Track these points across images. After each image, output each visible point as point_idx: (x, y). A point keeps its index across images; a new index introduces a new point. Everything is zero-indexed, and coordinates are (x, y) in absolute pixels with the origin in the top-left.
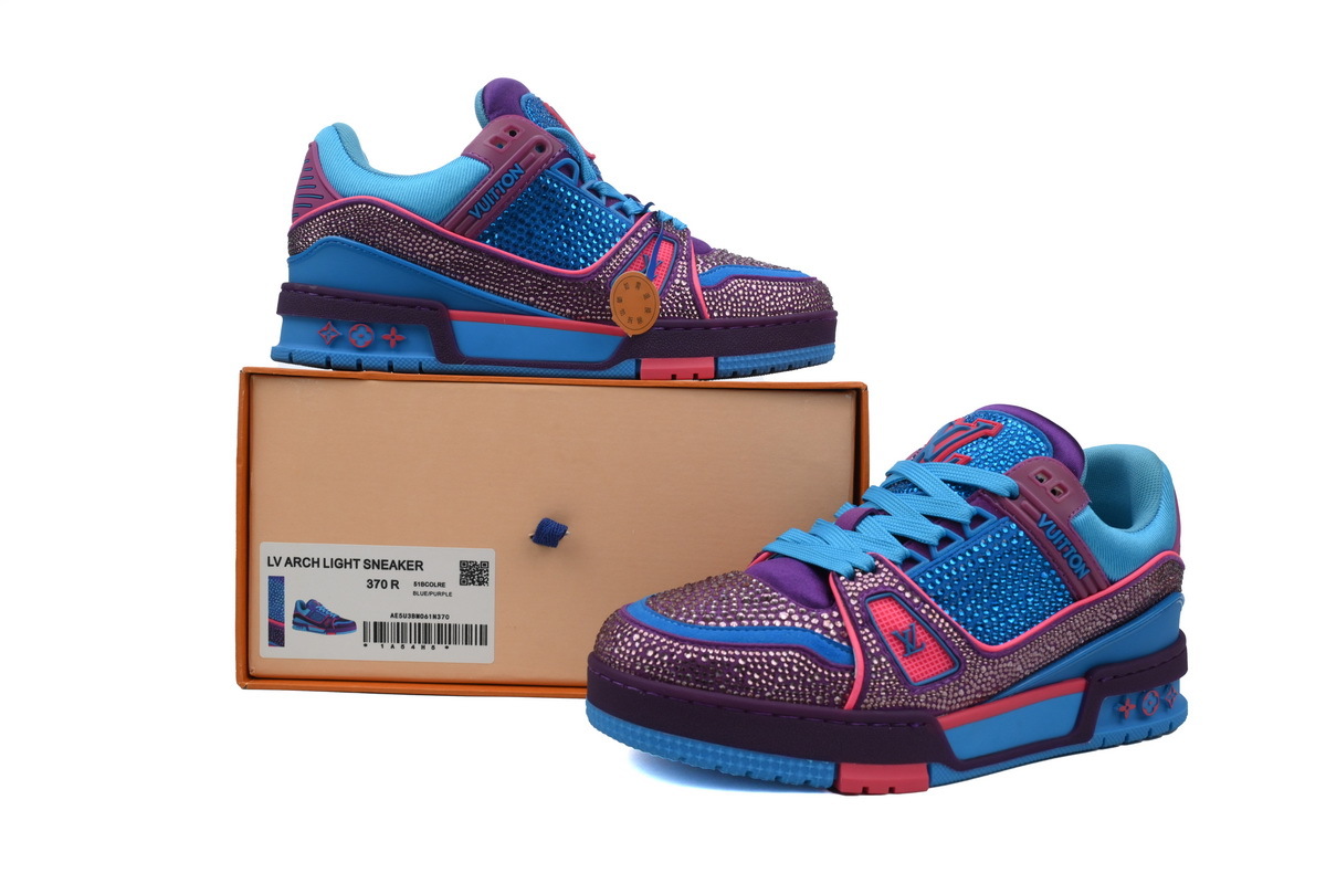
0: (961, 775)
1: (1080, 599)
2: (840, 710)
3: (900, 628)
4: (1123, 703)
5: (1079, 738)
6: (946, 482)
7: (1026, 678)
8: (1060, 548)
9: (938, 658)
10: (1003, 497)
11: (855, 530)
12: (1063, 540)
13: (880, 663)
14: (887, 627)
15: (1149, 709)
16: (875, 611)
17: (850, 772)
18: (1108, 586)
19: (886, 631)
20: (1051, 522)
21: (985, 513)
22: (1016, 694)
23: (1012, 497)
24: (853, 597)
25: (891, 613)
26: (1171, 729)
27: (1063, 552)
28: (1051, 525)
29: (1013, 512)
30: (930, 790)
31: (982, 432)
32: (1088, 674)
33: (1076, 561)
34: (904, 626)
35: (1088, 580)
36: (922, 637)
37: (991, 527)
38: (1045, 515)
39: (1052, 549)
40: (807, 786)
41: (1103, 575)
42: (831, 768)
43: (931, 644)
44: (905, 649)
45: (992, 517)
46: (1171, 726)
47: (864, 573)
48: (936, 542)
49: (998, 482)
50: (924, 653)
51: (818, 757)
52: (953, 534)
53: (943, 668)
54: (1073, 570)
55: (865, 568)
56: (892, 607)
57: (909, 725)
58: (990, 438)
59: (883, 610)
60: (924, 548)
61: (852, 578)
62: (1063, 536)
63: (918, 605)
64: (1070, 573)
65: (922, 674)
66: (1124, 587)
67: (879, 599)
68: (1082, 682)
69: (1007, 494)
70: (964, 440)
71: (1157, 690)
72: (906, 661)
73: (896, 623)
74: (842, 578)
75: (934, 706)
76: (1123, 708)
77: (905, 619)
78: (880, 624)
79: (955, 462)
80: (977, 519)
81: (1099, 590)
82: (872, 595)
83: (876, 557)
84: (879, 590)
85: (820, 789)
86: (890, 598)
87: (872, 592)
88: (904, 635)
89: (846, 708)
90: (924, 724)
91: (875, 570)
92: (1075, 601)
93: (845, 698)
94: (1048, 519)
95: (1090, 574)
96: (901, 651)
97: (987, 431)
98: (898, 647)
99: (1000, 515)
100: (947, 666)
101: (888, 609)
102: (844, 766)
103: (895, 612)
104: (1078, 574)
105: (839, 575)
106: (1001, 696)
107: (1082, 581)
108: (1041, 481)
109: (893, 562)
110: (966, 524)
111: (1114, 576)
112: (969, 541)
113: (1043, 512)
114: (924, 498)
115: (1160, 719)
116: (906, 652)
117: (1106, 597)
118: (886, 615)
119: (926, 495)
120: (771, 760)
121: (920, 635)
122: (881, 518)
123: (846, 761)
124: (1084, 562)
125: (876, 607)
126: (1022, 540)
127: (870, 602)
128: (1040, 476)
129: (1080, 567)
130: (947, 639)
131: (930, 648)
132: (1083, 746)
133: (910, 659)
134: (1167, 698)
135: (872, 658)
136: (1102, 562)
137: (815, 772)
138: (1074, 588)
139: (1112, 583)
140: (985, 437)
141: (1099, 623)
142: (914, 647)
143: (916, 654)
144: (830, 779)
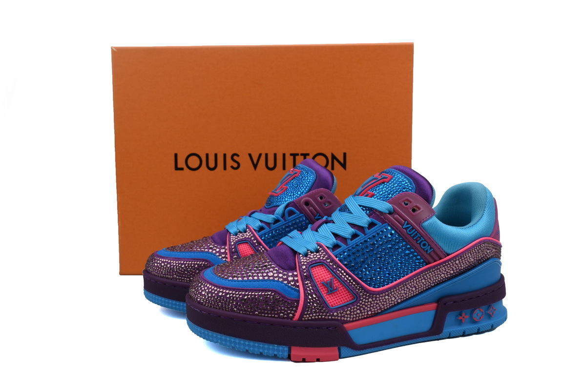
0: (359, 352)
1: (430, 263)
2: (291, 321)
3: (325, 280)
4: (461, 315)
5: (435, 332)
6: (360, 206)
7: (398, 303)
8: (414, 239)
9: (345, 295)
10: (386, 213)
11: (317, 231)
12: (416, 234)
13: (313, 298)
14: (319, 280)
15: (478, 318)
16: (314, 272)
17: (295, 351)
18: (446, 257)
19: (318, 281)
20: (410, 225)
21: (375, 221)
22: (393, 311)
23: (390, 213)
24: (304, 264)
25: (322, 273)
26: (492, 328)
27: (417, 241)
28: (409, 227)
29: (390, 221)
30: (340, 360)
31: (382, 181)
32: (438, 301)
33: (424, 245)
34: (328, 279)
35: (433, 254)
36: (337, 284)
37: (378, 229)
38: (406, 222)
39: (411, 239)
40: (275, 357)
41: (442, 251)
42: (286, 349)
43: (342, 288)
44: (328, 290)
45: (379, 224)
46: (492, 326)
47: (312, 252)
48: (350, 237)
49: (383, 206)
50: (338, 292)
51: (280, 343)
52: (359, 233)
53: (348, 300)
54: (424, 249)
55: (313, 250)
56: (323, 270)
57: (327, 328)
58: (386, 183)
59: (318, 271)
60: (344, 240)
61: (306, 255)
62: (416, 232)
63: (335, 269)
64: (422, 251)
65: (337, 303)
66: (455, 257)
67: (317, 266)
68: (435, 305)
69: (387, 212)
70: (373, 185)
71: (484, 308)
72: (328, 296)
73: (324, 278)
74: (301, 255)
75: (343, 318)
76: (460, 318)
77: (329, 276)
78: (315, 278)
79: (366, 196)
80: (371, 225)
81: (441, 259)
82: (313, 264)
83: (319, 245)
84: (317, 261)
85: (282, 359)
86: (322, 265)
87: (314, 262)
88: (327, 284)
89: (294, 319)
90: (336, 328)
91: (317, 251)
92: (427, 264)
93: (294, 315)
94: (408, 224)
95: (434, 251)
96: (325, 292)
97: (385, 179)
98: (324, 289)
99: (383, 222)
100: (350, 298)
101: (321, 271)
102: (293, 348)
103: (324, 272)
104: (427, 251)
105: (300, 254)
106: (384, 313)
107: (429, 254)
108: (407, 204)
109: (327, 247)
110: (366, 227)
111: (449, 252)
112: (366, 236)
113: (405, 220)
114: (350, 215)
115: (485, 323)
116: (328, 292)
117: (445, 262)
118: (319, 274)
119: (351, 213)
120: (256, 345)
121: (336, 284)
122: (330, 225)
123: (294, 346)
124: (429, 245)
125: (315, 270)
126: (394, 235)
127: (312, 267)
128: (406, 202)
129: (427, 248)
130: (350, 285)
131: (341, 290)
132: (437, 337)
133: (331, 295)
134: (490, 312)
135: (309, 295)
136: (441, 244)
137: (278, 350)
138: (426, 258)
139: (448, 255)
140: (383, 183)
141: (443, 275)
142: (332, 290)
143: (334, 293)
144: (286, 354)
